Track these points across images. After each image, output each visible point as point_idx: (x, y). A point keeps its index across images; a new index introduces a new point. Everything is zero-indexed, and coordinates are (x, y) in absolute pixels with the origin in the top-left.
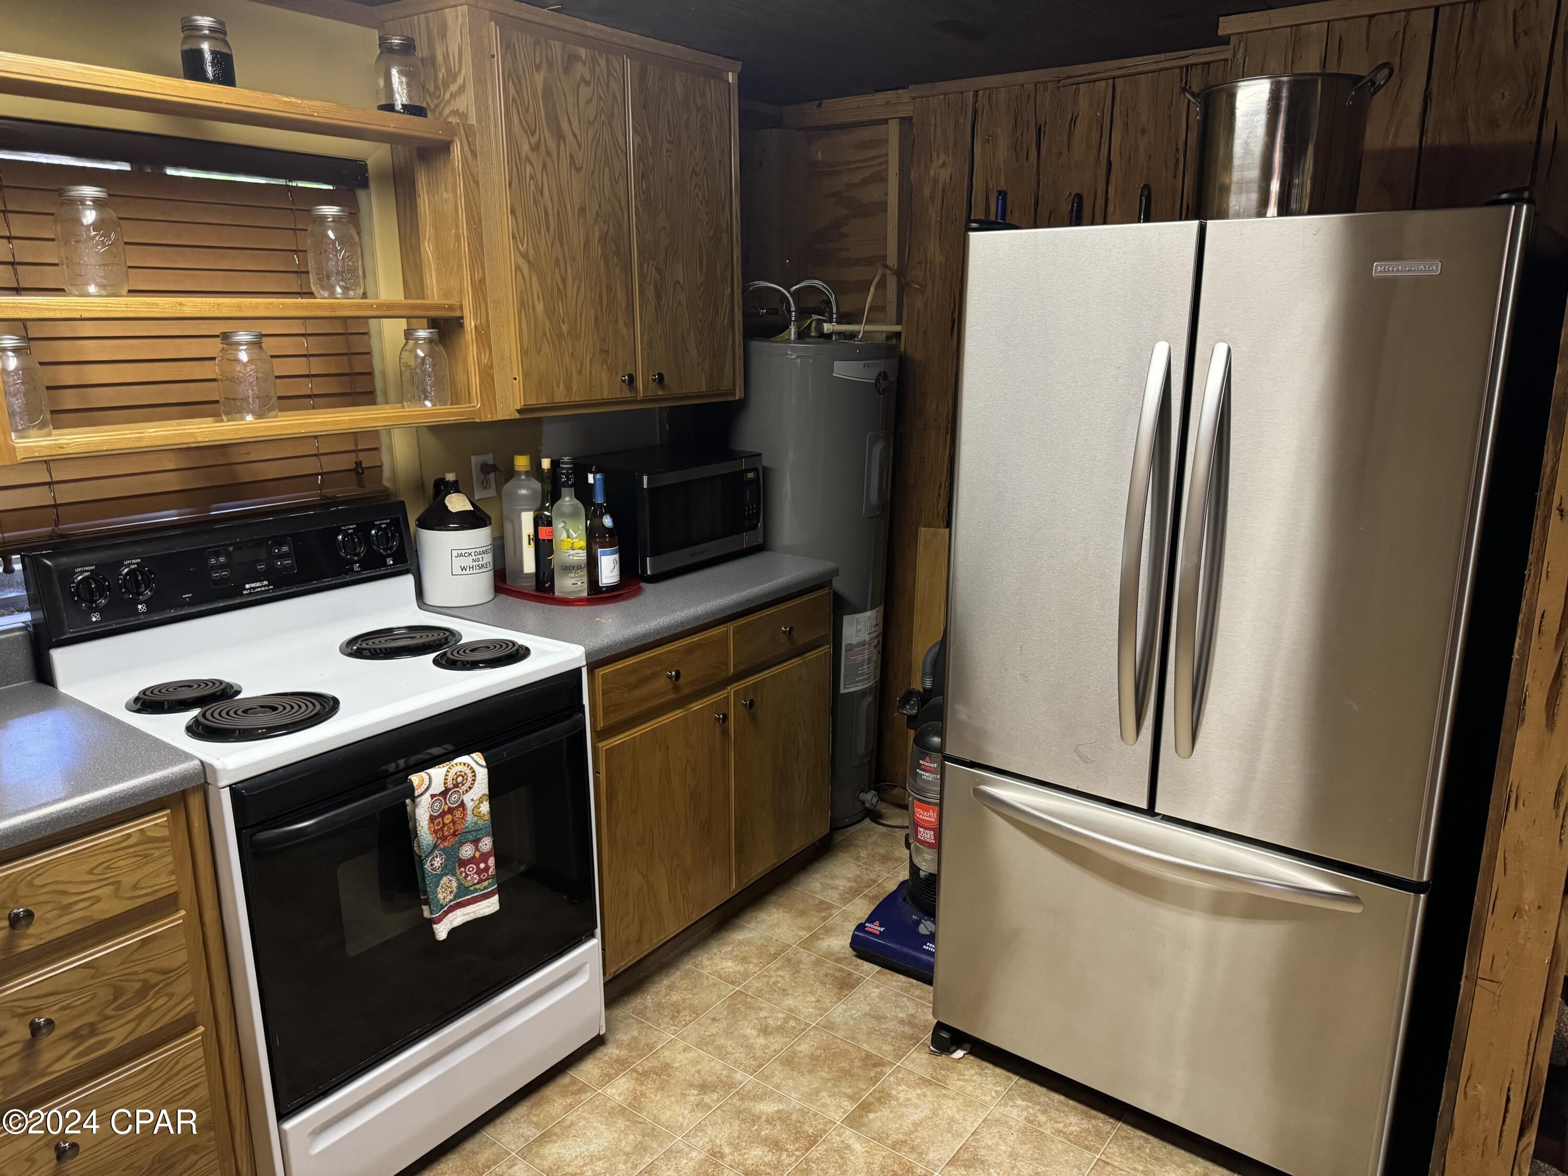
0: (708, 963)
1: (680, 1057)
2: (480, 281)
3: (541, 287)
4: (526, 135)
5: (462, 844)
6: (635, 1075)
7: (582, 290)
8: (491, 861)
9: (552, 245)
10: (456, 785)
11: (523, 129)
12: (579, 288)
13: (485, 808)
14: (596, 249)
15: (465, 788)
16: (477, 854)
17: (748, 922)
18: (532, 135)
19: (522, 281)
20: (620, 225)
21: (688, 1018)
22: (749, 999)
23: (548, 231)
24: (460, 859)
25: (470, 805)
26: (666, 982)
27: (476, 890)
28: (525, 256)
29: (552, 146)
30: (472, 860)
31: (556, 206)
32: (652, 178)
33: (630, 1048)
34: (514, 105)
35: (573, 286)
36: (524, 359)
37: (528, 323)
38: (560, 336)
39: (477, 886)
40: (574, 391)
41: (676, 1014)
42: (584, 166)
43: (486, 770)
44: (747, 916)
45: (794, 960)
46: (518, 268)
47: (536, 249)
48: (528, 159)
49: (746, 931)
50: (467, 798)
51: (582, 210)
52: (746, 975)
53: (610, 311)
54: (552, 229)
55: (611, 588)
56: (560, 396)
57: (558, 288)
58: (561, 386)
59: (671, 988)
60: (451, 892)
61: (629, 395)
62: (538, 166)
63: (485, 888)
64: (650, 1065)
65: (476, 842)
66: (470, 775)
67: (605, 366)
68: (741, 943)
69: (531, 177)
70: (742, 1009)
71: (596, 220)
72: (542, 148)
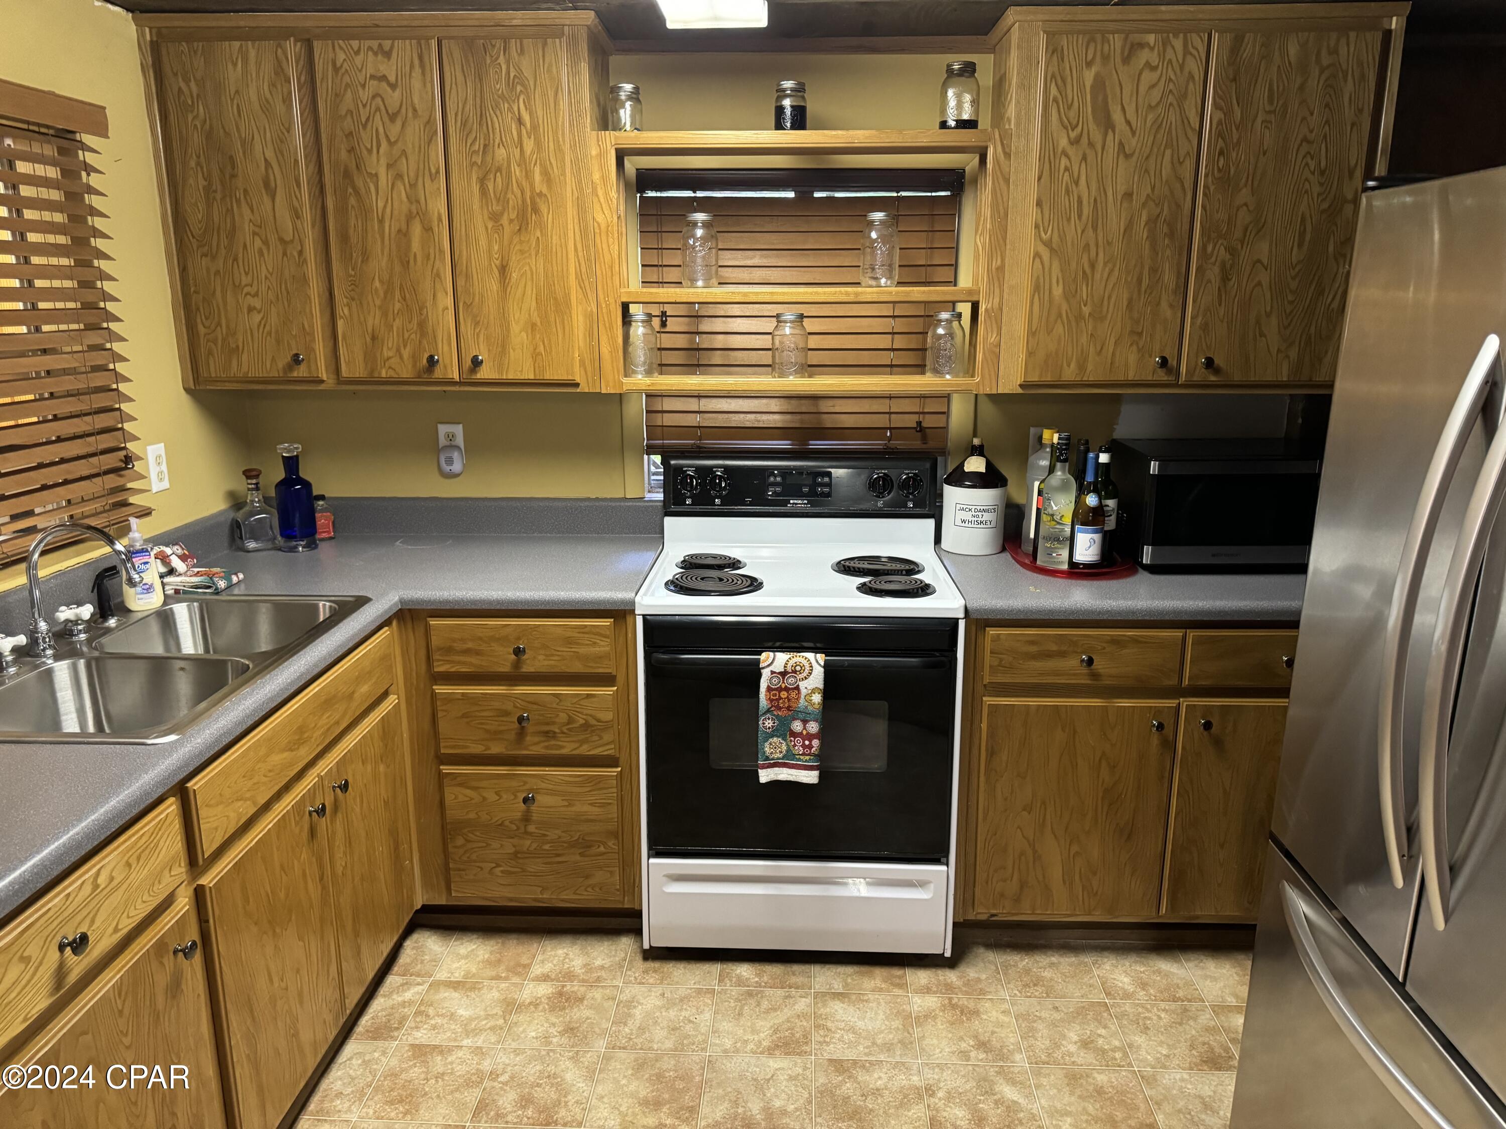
0: (1108, 968)
1: (994, 1013)
2: (997, 269)
3: (1062, 271)
4: (1065, 131)
5: (795, 719)
6: (947, 1001)
7: (1116, 273)
8: (816, 743)
9: (1083, 231)
10: (795, 672)
11: (1063, 125)
12: (1112, 271)
13: (817, 698)
14: (1141, 232)
15: (801, 676)
16: (805, 732)
17: (1187, 960)
18: (1073, 130)
19: (1040, 267)
20: (1178, 206)
21: (1037, 994)
22: (1105, 1014)
23: (1080, 217)
24: (791, 730)
25: (804, 692)
26: (1054, 959)
27: (799, 760)
28: (1048, 244)
29: (1097, 137)
30: (800, 735)
31: (1094, 193)
32: (1234, 155)
33: (967, 984)
34: (1055, 105)
35: (1103, 270)
36: (1030, 338)
37: (1041, 305)
38: (1079, 317)
39: (802, 757)
40: (1088, 372)
41: (1031, 985)
42: (1137, 151)
43: (822, 670)
44: (1192, 956)
45: (1190, 1014)
46: (1037, 255)
47: (1062, 237)
48: (1065, 153)
49: (1175, 965)
50: (802, 685)
51: (1128, 195)
52: (1127, 996)
53: (1151, 293)
54: (1084, 217)
55: (1087, 566)
56: (1070, 374)
57: (1084, 272)
58: (1073, 365)
59: (1052, 965)
60: (781, 752)
61: (1166, 378)
62: (1076, 157)
63: (806, 761)
64: (966, 1003)
65: (805, 722)
66: (807, 668)
67: (1134, 348)
68: (1159, 972)
69: (1066, 169)
70: (1089, 1017)
71: (1144, 205)
72: (1085, 140)
